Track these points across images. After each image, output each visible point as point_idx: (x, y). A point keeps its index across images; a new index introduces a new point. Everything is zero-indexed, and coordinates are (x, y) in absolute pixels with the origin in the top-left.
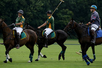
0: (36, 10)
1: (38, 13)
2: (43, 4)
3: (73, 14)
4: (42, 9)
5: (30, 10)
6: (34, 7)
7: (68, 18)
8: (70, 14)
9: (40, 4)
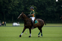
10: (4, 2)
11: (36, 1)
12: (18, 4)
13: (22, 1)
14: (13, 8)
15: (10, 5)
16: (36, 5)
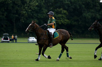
0: (30, 9)
1: (33, 12)
2: (37, 4)
3: (67, 13)
4: (36, 8)
5: (24, 10)
6: (28, 7)
7: (62, 17)
8: (65, 14)
9: (35, 3)
10: (14, 3)
11: (67, 2)
12: (37, 6)
13: (44, 1)
14: (29, 13)
15: (24, 8)
16: (67, 8)
